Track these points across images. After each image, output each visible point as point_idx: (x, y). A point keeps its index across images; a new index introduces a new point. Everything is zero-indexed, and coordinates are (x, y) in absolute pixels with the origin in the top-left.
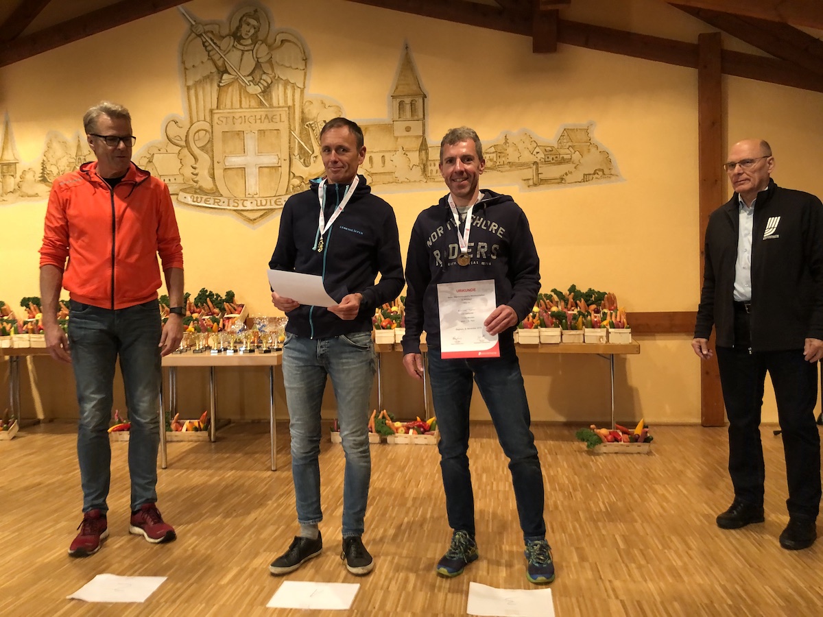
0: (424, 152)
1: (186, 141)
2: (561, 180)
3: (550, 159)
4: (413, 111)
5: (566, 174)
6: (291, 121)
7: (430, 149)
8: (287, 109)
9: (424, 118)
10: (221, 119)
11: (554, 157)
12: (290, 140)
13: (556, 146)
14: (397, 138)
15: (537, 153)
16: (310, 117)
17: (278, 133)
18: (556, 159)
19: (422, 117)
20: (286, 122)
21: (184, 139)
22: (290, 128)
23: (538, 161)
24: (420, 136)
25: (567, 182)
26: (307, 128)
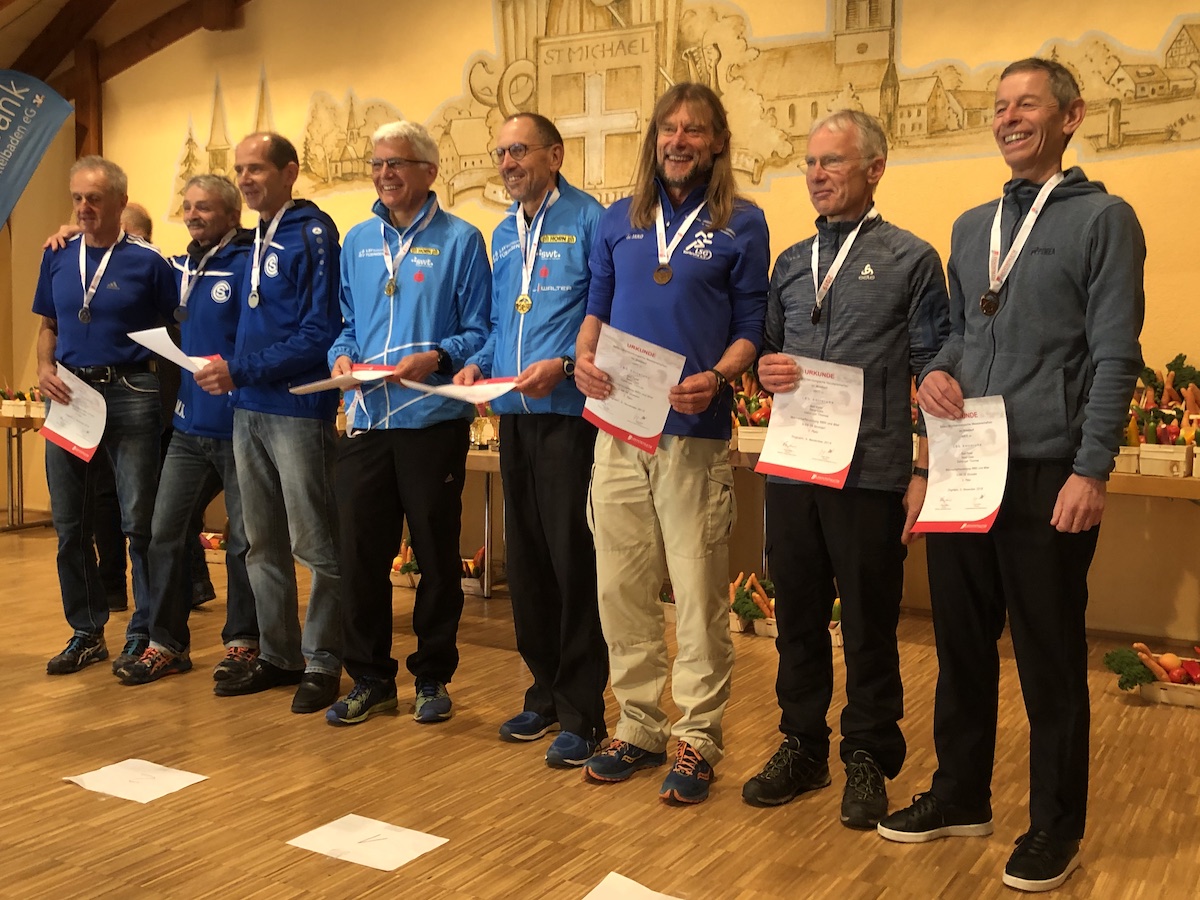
0: (889, 92)
1: (499, 96)
2: (1170, 135)
3: (1148, 91)
4: (874, 13)
5: (1182, 122)
6: (660, 48)
7: (901, 85)
8: (654, 28)
9: (893, 25)
12: (656, 83)
14: (840, 67)
15: (1119, 80)
16: (691, 39)
18: (1161, 92)
19: (888, 22)
20: (652, 53)
21: (495, 92)
22: (658, 63)
23: (1120, 97)
24: (884, 61)
25: (1183, 137)
26: (685, 59)
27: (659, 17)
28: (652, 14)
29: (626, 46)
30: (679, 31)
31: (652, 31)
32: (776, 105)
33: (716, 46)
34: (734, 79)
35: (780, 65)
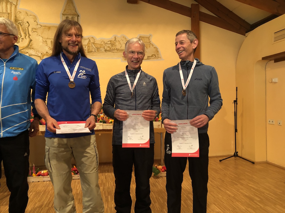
8: (7, 14)
16: (20, 19)
26: (18, 24)
27: (9, 11)
28: (7, 10)
30: (16, 17)
31: (7, 15)
32: (47, 40)
33: (28, 22)
34: (34, 32)
35: (48, 30)
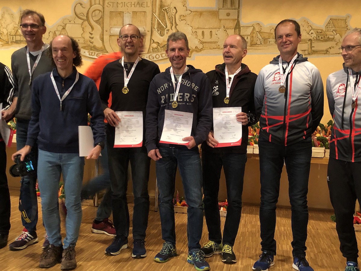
0: (237, 30)
1: (87, 17)
2: (326, 52)
3: (320, 38)
4: (232, 3)
5: (330, 48)
6: (154, 7)
7: (241, 28)
9: (239, 8)
10: (109, 3)
11: (323, 36)
12: (152, 19)
13: (324, 29)
14: (220, 20)
15: (312, 33)
16: (166, 4)
17: (145, 14)
18: (324, 38)
19: (237, 7)
20: (151, 7)
21: (86, 15)
22: (153, 11)
23: (312, 39)
24: (236, 19)
25: (331, 53)
26: (163, 11)
29: (140, 4)
30: (161, 1)
32: (197, 30)
33: (175, 8)
34: (182, 20)
35: (199, 17)
